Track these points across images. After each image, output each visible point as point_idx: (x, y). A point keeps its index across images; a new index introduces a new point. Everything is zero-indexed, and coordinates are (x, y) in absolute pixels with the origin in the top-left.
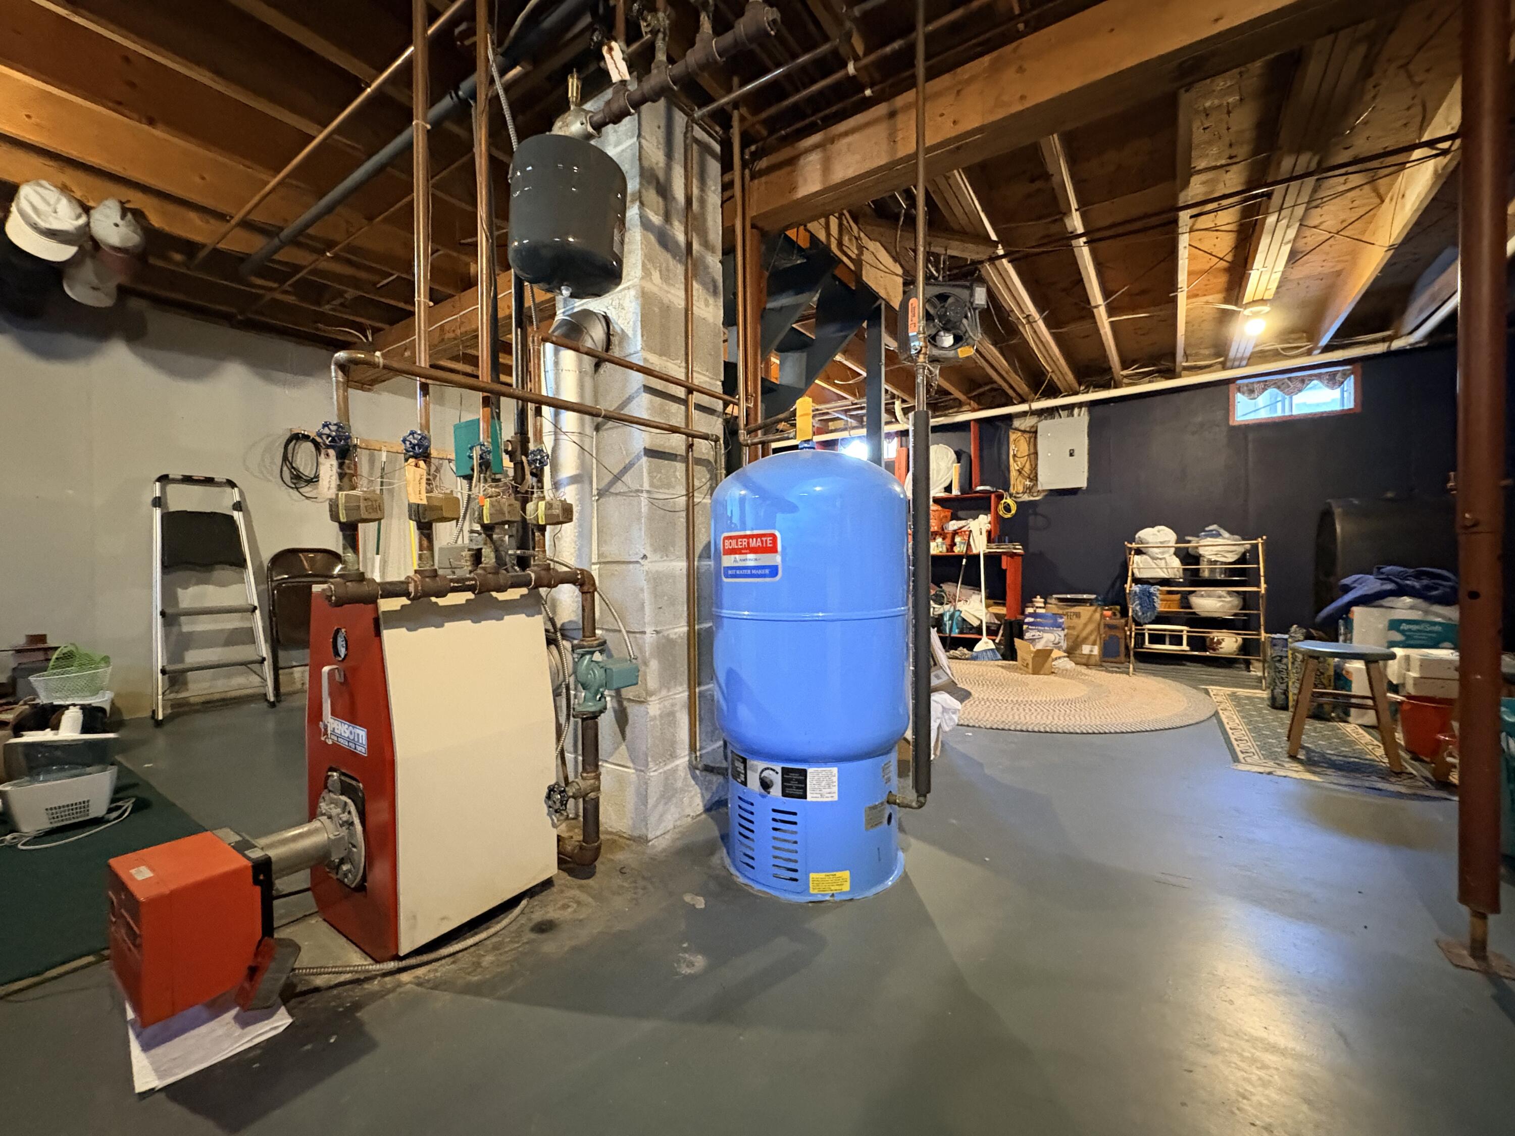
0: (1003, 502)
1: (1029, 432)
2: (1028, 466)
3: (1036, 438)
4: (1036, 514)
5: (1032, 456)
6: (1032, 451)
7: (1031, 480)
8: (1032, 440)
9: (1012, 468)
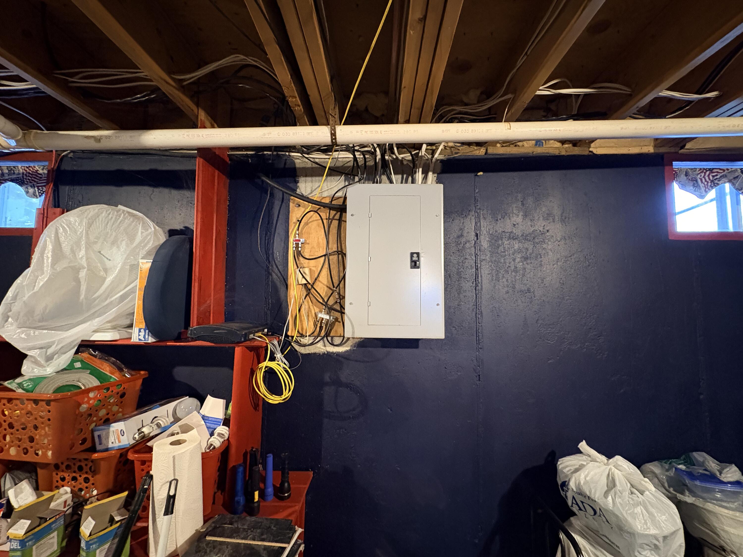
0: (264, 365)
1: (330, 207)
2: (324, 278)
3: (341, 221)
4: (337, 383)
5: (334, 259)
6: (334, 247)
7: (330, 310)
8: (335, 223)
9: (292, 281)
